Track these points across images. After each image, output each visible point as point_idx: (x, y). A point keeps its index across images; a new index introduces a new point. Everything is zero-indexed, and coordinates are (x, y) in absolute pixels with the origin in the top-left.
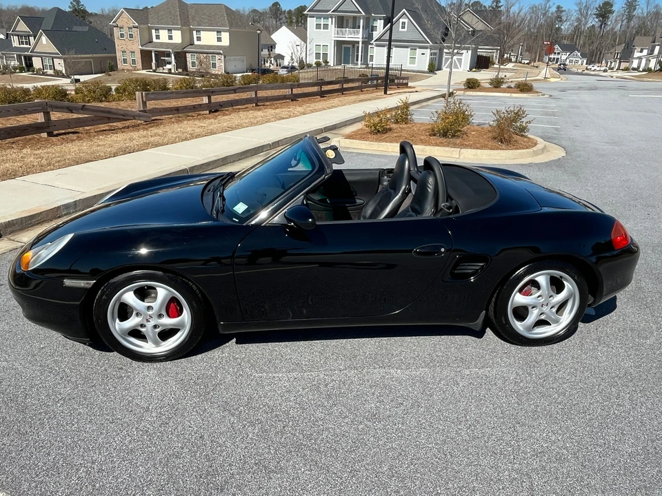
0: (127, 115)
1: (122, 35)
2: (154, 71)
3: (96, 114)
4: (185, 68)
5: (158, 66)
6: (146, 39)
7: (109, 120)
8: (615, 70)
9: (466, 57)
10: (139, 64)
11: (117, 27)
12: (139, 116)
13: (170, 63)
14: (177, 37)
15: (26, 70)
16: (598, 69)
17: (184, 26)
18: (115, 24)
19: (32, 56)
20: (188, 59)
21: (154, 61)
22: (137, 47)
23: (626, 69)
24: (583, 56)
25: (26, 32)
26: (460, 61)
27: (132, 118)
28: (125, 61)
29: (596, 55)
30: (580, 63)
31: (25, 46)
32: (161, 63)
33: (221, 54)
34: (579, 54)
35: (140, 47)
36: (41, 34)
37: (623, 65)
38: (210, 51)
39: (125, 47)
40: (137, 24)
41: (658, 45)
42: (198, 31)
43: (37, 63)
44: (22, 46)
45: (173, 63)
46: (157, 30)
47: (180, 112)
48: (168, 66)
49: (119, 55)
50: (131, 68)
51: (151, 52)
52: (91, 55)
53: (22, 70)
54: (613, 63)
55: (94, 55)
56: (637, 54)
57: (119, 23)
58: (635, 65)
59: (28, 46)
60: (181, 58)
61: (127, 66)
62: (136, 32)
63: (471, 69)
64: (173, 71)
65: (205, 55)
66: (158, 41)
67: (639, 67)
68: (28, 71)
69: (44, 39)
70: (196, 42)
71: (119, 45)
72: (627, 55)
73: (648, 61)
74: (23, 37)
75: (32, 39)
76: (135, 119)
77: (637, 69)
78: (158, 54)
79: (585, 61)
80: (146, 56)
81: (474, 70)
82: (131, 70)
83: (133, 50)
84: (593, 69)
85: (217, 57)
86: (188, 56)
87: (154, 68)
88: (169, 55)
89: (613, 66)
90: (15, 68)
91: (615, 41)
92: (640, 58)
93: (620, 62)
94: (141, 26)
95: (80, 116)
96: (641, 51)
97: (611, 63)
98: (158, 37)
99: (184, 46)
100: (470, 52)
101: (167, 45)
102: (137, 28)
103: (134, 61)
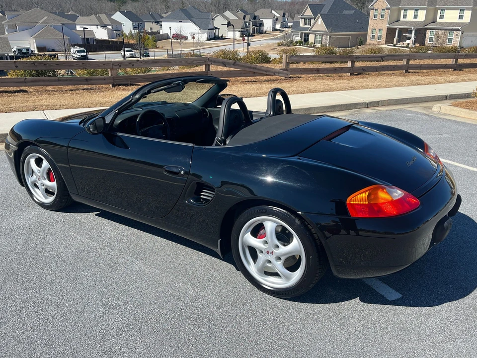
0: (269, 71)
1: (375, 16)
2: (394, 46)
3: (244, 69)
4: (423, 43)
5: (399, 41)
6: (395, 18)
7: (254, 74)
10: (383, 40)
11: (374, 9)
12: (279, 73)
13: (409, 39)
14: (422, 16)
15: (303, 43)
17: (431, 6)
18: (372, 7)
19: (310, 33)
20: (427, 35)
21: (396, 37)
22: (385, 26)
25: (310, 16)
27: (273, 74)
28: (373, 37)
31: (307, 26)
32: (401, 39)
33: (459, 30)
35: (388, 25)
36: (319, 17)
38: (450, 28)
39: (375, 25)
40: (389, 6)
42: (443, 10)
43: (311, 39)
44: (305, 26)
45: (413, 38)
46: (406, 10)
47: (320, 72)
48: (408, 41)
49: (369, 32)
50: (376, 43)
51: (396, 29)
52: (350, 33)
53: (301, 43)
55: (353, 33)
57: (375, 7)
59: (309, 26)
60: (421, 34)
61: (374, 41)
62: (387, 13)
64: (410, 46)
65: (443, 31)
66: (405, 20)
68: (305, 44)
69: (320, 21)
70: (439, 20)
71: (372, 24)
74: (308, 20)
75: (312, 21)
76: (275, 75)
78: (402, 31)
80: (391, 32)
82: (376, 44)
83: (381, 28)
85: (455, 33)
86: (428, 32)
87: (395, 43)
88: (410, 31)
90: (297, 42)
94: (393, 8)
95: (232, 69)
98: (405, 16)
99: (426, 23)
101: (411, 23)
102: (389, 9)
103: (380, 37)
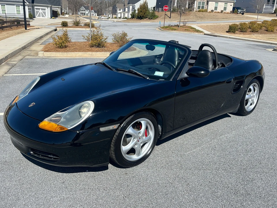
8: (111, 18)
9: (48, 11)
16: (104, 18)
23: (116, 18)
24: (95, 12)
26: (45, 13)
29: (100, 12)
30: (94, 15)
34: (93, 11)
37: (114, 16)
41: (127, 7)
54: (109, 15)
56: (118, 11)
58: (119, 16)
63: (51, 17)
67: (121, 17)
72: (114, 12)
73: (124, 14)
77: (120, 18)
79: (96, 14)
81: (53, 18)
84: (102, 18)
89: (109, 16)
91: (106, 5)
92: (121, 13)
93: (112, 15)
96: (120, 10)
97: (108, 15)
100: (49, 8)
